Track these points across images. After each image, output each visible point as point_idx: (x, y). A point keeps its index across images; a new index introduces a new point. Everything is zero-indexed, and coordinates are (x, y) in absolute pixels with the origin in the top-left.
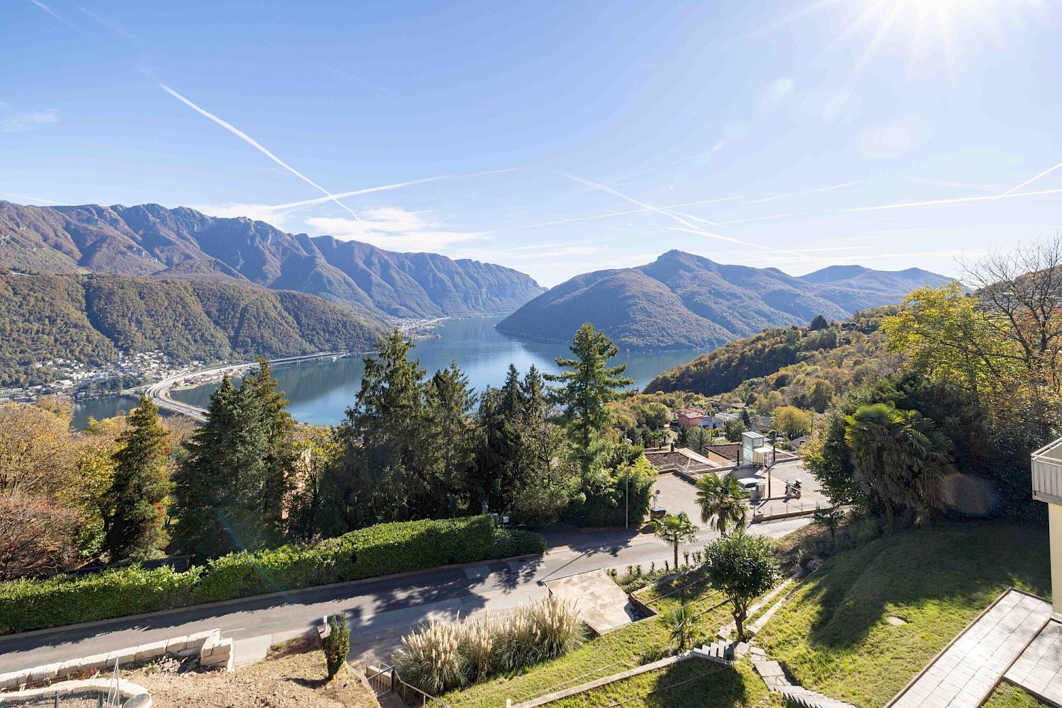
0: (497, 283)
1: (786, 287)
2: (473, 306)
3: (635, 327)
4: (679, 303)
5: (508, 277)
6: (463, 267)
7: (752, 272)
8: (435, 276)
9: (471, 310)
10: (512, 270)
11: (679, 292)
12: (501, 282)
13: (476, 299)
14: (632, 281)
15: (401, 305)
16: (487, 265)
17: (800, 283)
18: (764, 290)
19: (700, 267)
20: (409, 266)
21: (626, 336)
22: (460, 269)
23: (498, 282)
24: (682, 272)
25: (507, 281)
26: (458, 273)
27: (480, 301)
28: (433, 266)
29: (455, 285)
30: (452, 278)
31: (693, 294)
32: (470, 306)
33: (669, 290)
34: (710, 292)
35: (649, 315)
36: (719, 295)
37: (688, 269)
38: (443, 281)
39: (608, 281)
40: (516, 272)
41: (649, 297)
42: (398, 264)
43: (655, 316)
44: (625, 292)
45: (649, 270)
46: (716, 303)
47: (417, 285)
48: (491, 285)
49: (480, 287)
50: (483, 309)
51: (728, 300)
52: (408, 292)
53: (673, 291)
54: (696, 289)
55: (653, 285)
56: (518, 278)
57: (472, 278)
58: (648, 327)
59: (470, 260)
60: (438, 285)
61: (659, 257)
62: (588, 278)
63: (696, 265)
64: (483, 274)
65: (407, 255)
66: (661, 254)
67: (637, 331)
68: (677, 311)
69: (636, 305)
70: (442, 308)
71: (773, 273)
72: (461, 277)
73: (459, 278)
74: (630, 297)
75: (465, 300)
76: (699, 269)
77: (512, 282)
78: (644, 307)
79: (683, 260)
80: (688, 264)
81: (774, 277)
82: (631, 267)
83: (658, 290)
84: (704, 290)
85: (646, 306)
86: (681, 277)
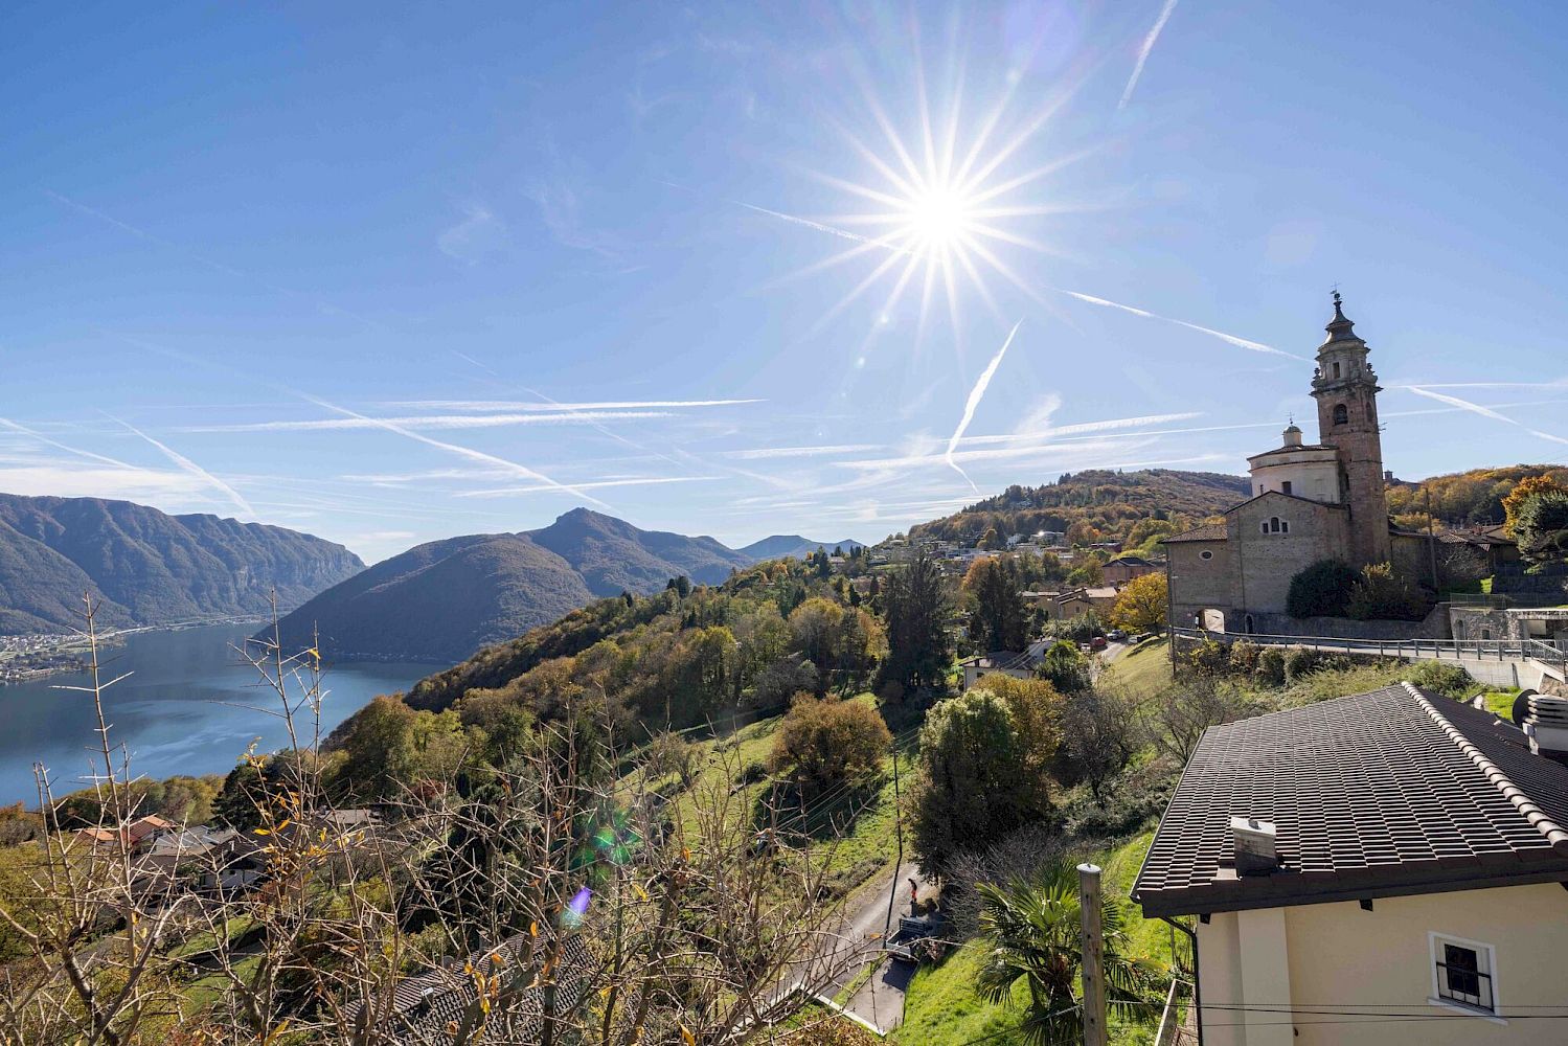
0: (273, 559)
1: (721, 561)
2: (214, 604)
3: (506, 623)
4: (580, 586)
5: (299, 549)
6: (194, 529)
7: (682, 541)
8: (119, 547)
9: (207, 610)
10: (308, 537)
11: (583, 569)
12: (283, 558)
13: (224, 590)
14: (509, 552)
15: (13, 608)
16: (253, 527)
17: (737, 556)
18: (694, 566)
19: (615, 533)
20: (47, 524)
21: (489, 639)
22: (185, 532)
23: (276, 557)
24: (589, 540)
25: (297, 556)
26: (180, 540)
27: (233, 594)
28: (115, 526)
29: (173, 565)
30: (165, 551)
31: (602, 571)
32: (207, 604)
33: (568, 565)
34: (625, 568)
35: (531, 603)
36: (636, 572)
37: (599, 536)
38: (142, 554)
39: (471, 551)
40: (318, 540)
41: (533, 577)
42: (16, 520)
43: (541, 606)
44: (496, 570)
45: (540, 537)
46: (633, 584)
47: (66, 565)
48: (258, 565)
49: (233, 566)
50: (239, 608)
51: (647, 579)
52: (37, 577)
53: (575, 568)
54: (607, 563)
55: (544, 558)
56: (321, 551)
57: (218, 551)
58: (526, 622)
59: (213, 517)
60: (126, 563)
61: (559, 518)
62: (438, 549)
63: (610, 530)
64: (244, 543)
65: (43, 502)
66: (562, 514)
67: (507, 629)
68: (575, 596)
69: (512, 589)
70: (134, 608)
71: (707, 543)
72: (188, 549)
73: (182, 550)
74: (503, 577)
75: (196, 591)
76: (614, 537)
77: (307, 558)
78: (524, 592)
79: (592, 524)
80: (600, 529)
81: (707, 548)
82: (515, 532)
83: (550, 566)
84: (618, 565)
85: (527, 590)
86: (588, 548)
